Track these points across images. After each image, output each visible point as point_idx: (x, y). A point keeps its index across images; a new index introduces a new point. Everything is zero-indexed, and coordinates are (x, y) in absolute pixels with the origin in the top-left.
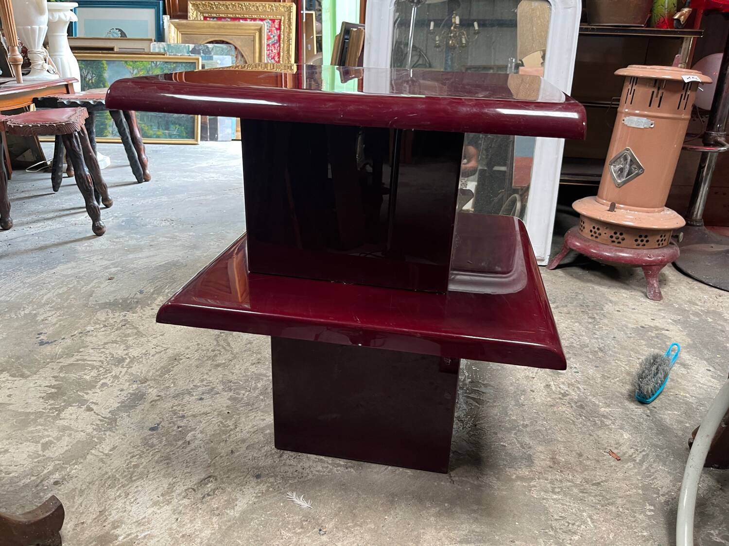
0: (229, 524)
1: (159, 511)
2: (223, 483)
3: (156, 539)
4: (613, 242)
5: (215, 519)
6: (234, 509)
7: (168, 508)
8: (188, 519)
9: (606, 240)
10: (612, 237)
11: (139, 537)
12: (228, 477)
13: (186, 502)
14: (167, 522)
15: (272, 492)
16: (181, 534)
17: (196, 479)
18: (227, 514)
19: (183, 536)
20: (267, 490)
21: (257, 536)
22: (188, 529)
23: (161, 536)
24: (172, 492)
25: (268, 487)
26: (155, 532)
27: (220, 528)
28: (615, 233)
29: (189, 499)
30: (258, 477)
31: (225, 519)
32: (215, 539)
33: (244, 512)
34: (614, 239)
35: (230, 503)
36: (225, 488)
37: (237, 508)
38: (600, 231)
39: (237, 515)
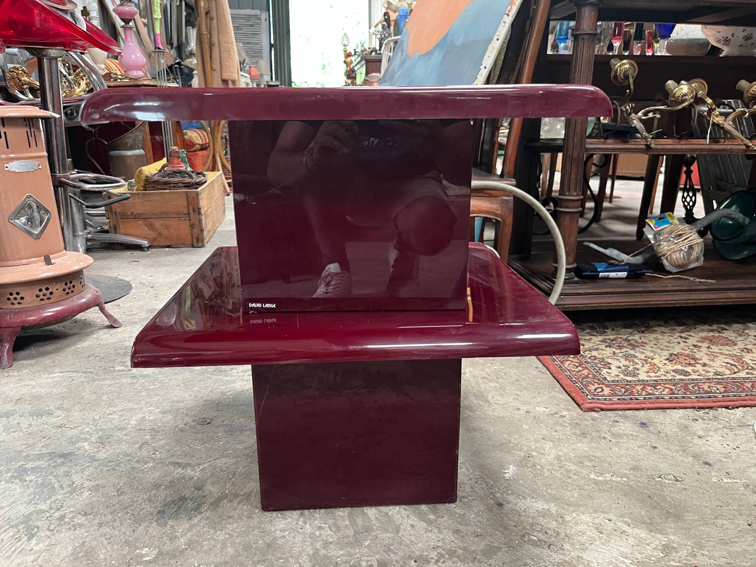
0: (566, 507)
1: (594, 561)
2: (524, 528)
3: (621, 549)
4: (68, 293)
5: (568, 518)
6: (548, 509)
7: (585, 556)
8: (583, 537)
9: (61, 296)
10: (64, 290)
11: (631, 561)
12: (515, 526)
13: (567, 546)
14: (599, 550)
15: (511, 490)
16: (601, 535)
17: (536, 551)
18: (557, 511)
19: (601, 533)
20: (513, 494)
21: (563, 487)
22: (592, 533)
23: (616, 547)
24: (566, 562)
25: (508, 494)
26: (616, 554)
27: (574, 511)
28: (66, 284)
29: (562, 546)
30: (500, 505)
31: (562, 511)
32: (586, 510)
33: (547, 501)
34: (67, 291)
35: (544, 514)
36: (530, 524)
37: (546, 507)
38: (50, 291)
39: (553, 504)
